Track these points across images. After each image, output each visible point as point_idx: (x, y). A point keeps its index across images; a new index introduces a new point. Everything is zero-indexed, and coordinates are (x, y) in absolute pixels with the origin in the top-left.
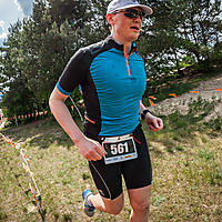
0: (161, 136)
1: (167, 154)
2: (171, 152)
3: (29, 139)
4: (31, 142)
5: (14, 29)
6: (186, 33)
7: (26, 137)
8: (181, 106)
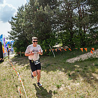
4: (27, 67)
5: (20, 9)
7: (25, 64)
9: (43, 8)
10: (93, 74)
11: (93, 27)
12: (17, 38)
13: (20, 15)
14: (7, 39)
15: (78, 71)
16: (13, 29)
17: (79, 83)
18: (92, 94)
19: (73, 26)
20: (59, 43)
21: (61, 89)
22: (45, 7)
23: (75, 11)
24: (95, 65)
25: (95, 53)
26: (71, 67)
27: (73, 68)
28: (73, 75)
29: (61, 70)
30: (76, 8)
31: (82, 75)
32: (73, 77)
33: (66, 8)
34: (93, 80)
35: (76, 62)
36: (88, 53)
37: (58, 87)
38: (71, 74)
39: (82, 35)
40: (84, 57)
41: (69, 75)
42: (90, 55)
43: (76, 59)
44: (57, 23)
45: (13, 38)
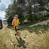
0: (41, 29)
1: (42, 33)
2: (43, 33)
3: (12, 29)
6: (46, 7)
8: (45, 23)
9: (19, 5)
12: (8, 18)
13: (9, 8)
14: (4, 18)
15: (33, 30)
16: (6, 14)
18: (39, 37)
19: (32, 12)
20: (26, 19)
21: (27, 36)
25: (41, 23)
26: (31, 28)
33: (29, 5)
36: (38, 23)
41: (30, 31)
43: (33, 26)
44: (25, 11)
45: (6, 18)
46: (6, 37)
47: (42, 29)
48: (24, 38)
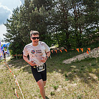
5: (15, 11)
7: (21, 66)
9: (38, 10)
10: (90, 74)
11: (89, 27)
12: (12, 41)
13: (15, 17)
14: (3, 41)
16: (8, 31)
17: (76, 84)
18: (90, 94)
21: (58, 90)
22: (40, 9)
23: (71, 12)
24: (92, 65)
25: (92, 53)
26: (68, 68)
27: (69, 69)
28: (70, 75)
29: (57, 71)
30: (71, 8)
31: (78, 75)
32: (70, 78)
33: (61, 9)
34: (90, 80)
35: (73, 63)
36: (85, 54)
37: (56, 89)
38: (67, 74)
39: (78, 35)
40: (80, 57)
41: (66, 76)
42: (86, 55)
43: (72, 60)
44: (52, 24)
45: (8, 41)
46: (5, 91)
47: (96, 68)
48: (52, 94)
